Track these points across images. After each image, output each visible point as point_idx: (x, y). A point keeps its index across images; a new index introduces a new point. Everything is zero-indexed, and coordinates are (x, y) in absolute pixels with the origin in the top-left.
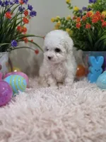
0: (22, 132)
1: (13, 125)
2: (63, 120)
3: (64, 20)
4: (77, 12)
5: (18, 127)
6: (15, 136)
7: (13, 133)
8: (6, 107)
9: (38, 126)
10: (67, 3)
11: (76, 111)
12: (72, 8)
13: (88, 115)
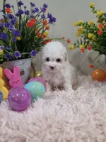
0: (36, 138)
1: (29, 131)
2: (75, 129)
3: (87, 24)
4: (101, 16)
5: (32, 133)
6: (29, 140)
7: (28, 138)
8: (25, 112)
9: (51, 133)
10: (91, 7)
11: (89, 121)
12: (95, 12)
13: (101, 125)
